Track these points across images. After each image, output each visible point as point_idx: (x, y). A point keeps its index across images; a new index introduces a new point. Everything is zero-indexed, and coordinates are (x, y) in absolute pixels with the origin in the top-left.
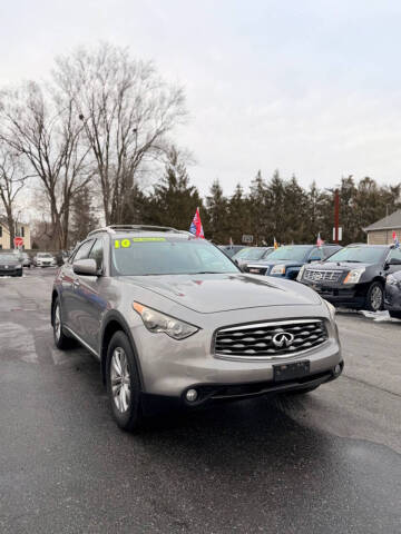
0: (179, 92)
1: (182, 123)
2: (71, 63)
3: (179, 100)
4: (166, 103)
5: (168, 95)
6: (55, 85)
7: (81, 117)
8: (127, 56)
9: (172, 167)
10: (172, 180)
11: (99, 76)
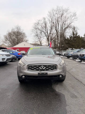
0: (75, 13)
1: (76, 21)
2: (51, 12)
3: (75, 15)
4: (72, 17)
5: (72, 15)
6: (48, 17)
7: (53, 23)
8: (63, 8)
9: (74, 31)
10: (74, 34)
11: (57, 13)
